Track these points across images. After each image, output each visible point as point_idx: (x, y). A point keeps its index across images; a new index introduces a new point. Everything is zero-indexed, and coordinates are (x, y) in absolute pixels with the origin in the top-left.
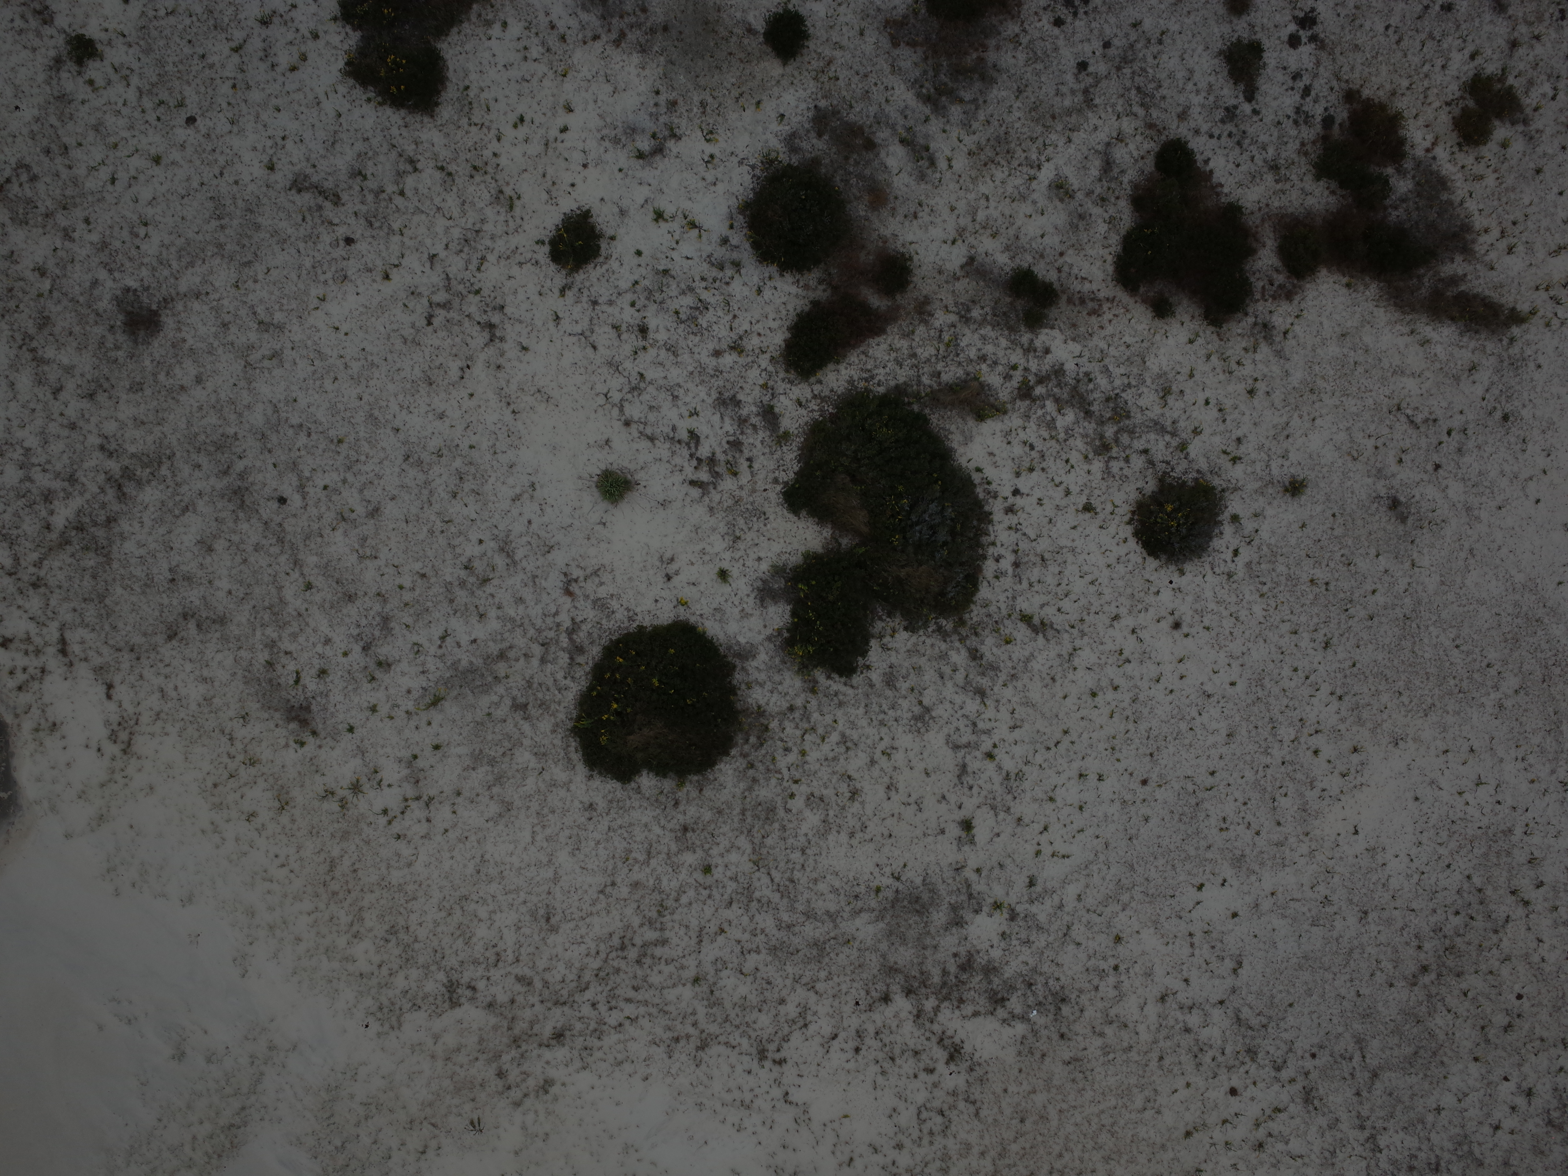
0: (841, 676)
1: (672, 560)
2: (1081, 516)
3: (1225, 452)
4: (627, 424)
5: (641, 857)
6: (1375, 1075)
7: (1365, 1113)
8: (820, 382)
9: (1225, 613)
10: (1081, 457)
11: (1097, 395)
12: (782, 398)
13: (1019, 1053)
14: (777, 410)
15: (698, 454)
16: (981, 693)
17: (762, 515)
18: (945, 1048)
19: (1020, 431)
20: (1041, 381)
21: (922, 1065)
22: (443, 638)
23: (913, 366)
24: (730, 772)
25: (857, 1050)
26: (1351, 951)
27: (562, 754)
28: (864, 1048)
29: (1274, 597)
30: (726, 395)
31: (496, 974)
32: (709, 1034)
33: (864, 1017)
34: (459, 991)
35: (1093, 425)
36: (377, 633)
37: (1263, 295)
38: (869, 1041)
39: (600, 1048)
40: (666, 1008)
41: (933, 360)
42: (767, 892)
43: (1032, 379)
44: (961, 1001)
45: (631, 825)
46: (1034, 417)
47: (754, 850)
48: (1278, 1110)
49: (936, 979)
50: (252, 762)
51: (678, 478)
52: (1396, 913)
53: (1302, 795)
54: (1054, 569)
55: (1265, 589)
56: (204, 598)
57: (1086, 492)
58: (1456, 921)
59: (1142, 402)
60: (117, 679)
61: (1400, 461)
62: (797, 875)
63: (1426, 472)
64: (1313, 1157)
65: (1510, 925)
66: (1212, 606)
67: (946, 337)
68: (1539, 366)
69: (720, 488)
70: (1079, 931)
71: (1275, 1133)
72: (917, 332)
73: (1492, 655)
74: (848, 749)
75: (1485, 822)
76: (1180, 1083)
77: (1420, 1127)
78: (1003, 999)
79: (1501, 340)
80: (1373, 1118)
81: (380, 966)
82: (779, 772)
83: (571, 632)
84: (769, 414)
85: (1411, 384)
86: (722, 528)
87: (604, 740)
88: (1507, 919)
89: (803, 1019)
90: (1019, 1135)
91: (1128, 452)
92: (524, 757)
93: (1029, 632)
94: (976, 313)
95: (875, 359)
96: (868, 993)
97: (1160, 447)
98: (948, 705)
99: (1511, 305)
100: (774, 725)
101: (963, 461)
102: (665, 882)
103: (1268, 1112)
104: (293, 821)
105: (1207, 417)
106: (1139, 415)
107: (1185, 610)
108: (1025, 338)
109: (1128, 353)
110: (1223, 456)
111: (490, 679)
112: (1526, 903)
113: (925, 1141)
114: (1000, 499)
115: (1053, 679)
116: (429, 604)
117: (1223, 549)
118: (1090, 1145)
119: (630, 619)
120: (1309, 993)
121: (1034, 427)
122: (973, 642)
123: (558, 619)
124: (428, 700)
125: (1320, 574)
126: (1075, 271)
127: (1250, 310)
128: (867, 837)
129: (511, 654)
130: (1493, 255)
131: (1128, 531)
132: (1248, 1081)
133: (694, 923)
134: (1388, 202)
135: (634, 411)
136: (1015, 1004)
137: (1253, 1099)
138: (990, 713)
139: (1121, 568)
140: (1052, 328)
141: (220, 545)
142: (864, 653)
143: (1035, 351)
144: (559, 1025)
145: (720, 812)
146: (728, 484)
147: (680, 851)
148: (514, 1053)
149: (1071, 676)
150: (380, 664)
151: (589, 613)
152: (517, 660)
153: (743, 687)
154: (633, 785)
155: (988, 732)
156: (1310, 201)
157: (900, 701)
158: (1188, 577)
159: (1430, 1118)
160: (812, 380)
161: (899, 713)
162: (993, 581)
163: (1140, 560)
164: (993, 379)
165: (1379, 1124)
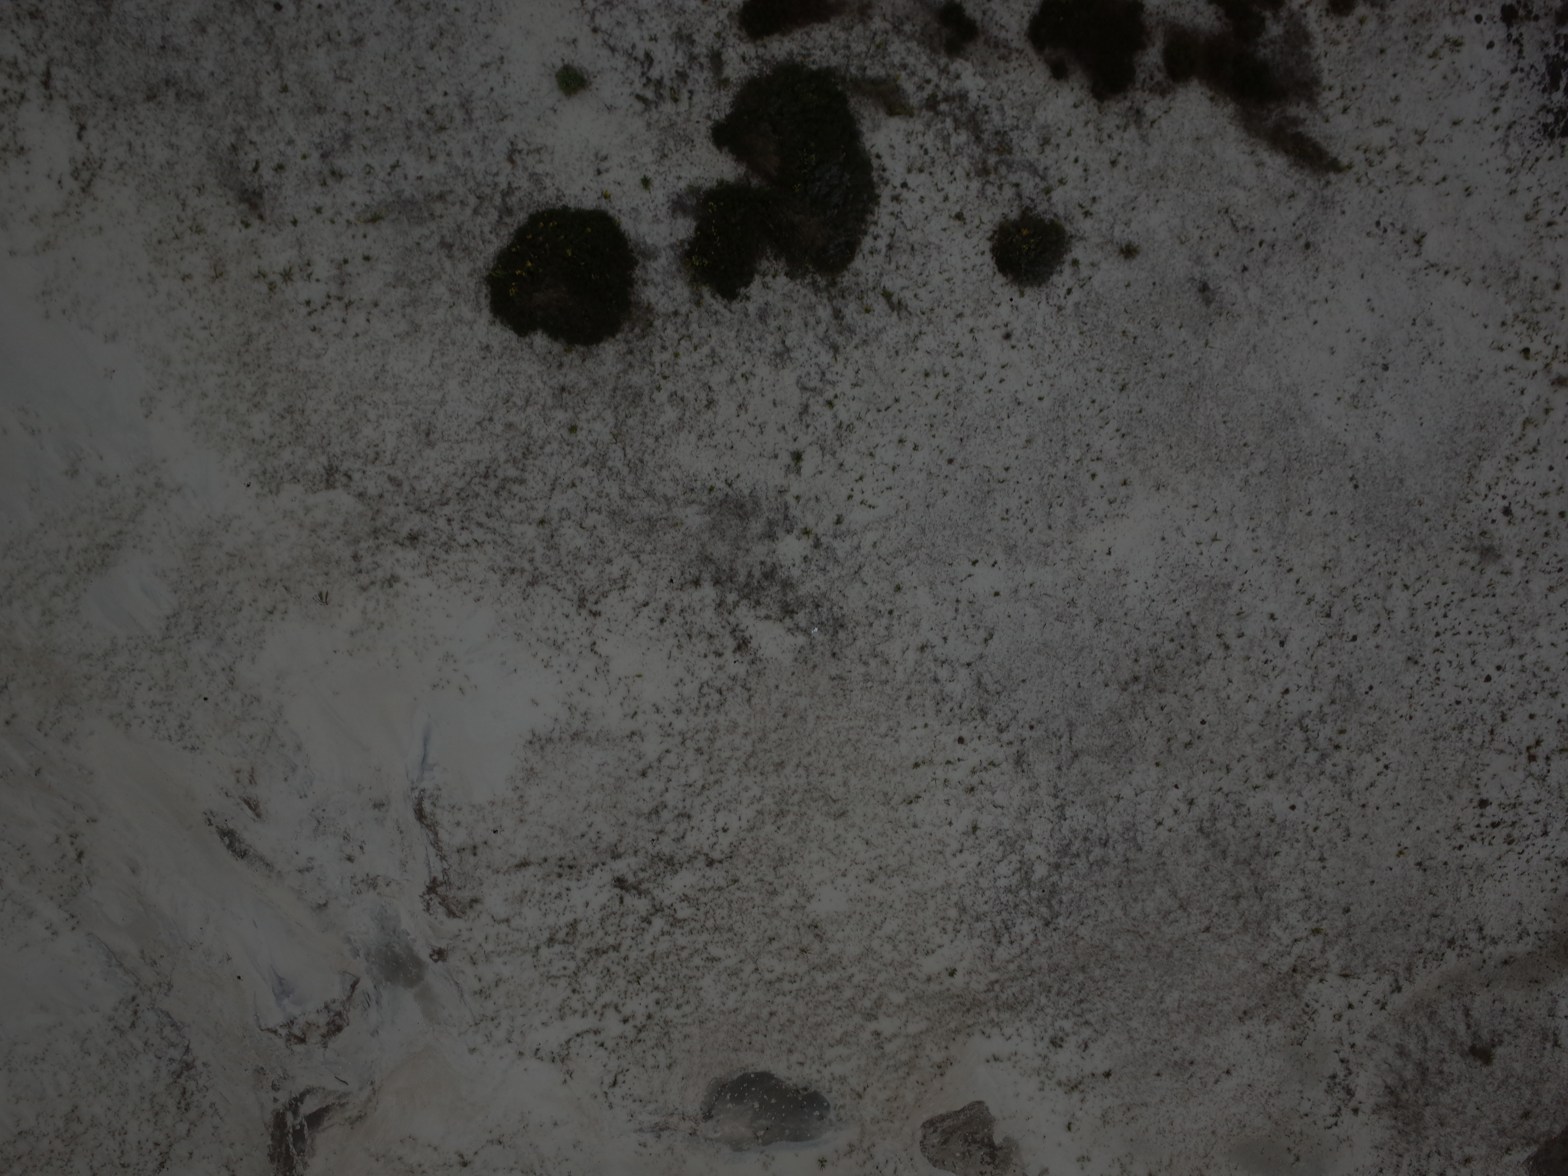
0: (724, 296)
1: (605, 158)
2: (952, 222)
3: (1081, 206)
4: (595, 30)
5: (520, 403)
6: (1076, 756)
7: (1061, 785)
8: (765, 47)
9: (1049, 339)
10: (964, 174)
11: (989, 126)
12: (730, 50)
13: (796, 660)
14: (724, 58)
15: (649, 75)
16: (835, 349)
17: (690, 142)
18: (735, 638)
19: (920, 135)
20: (947, 99)
21: (713, 648)
22: (393, 167)
23: (844, 56)
24: (612, 353)
25: (662, 621)
26: (1082, 648)
27: (473, 296)
28: (668, 620)
29: (1091, 337)
30: (685, 32)
31: (371, 470)
32: (541, 573)
33: (674, 594)
34: (337, 476)
35: (980, 150)
36: (337, 146)
37: (1143, 86)
38: (674, 616)
39: (446, 561)
40: (510, 540)
41: (863, 56)
42: (619, 465)
43: (940, 96)
44: (758, 603)
45: (518, 372)
46: (933, 129)
47: (616, 426)
48: (992, 764)
49: (742, 578)
50: (198, 230)
51: (627, 90)
52: (1125, 628)
53: (1073, 509)
54: (920, 259)
55: (1085, 328)
56: (188, 72)
57: (961, 203)
58: (1170, 647)
59: (1024, 144)
60: (91, 123)
61: (1217, 255)
62: (647, 457)
63: (1235, 270)
64: (1011, 810)
65: (1211, 661)
66: (1039, 329)
67: (878, 40)
68: (1343, 213)
69: (660, 109)
70: (867, 573)
71: (987, 782)
72: (855, 29)
73: (1250, 438)
74: (714, 363)
75: (1211, 573)
76: (920, 723)
77: (1100, 808)
78: (793, 612)
79: (1319, 180)
80: (1065, 791)
81: (271, 437)
82: (653, 365)
83: (506, 194)
84: (716, 60)
85: (1241, 195)
86: (654, 143)
87: (512, 292)
88: (1209, 657)
89: (622, 583)
90: (779, 727)
91: (1003, 181)
92: (440, 290)
93: (886, 308)
94: (907, 28)
95: (815, 41)
96: (683, 573)
97: (1029, 186)
98: (805, 352)
99: (1334, 155)
100: (658, 323)
101: (868, 145)
102: (535, 431)
103: (985, 764)
104: (223, 291)
105: (1073, 173)
106: (1019, 154)
107: (1017, 326)
108: (943, 61)
109: (1023, 100)
110: (1078, 208)
111: (426, 214)
112: (1227, 647)
113: (701, 712)
114: (890, 186)
115: (897, 353)
116: (389, 135)
117: (1060, 285)
118: (835, 752)
119: (558, 198)
120: (1040, 675)
121: (932, 137)
122: (839, 303)
123: (497, 179)
124: (368, 215)
125: (1132, 329)
126: (997, 17)
127: (1130, 95)
128: (713, 443)
129: (450, 198)
130: (1330, 111)
131: (986, 246)
132: (975, 735)
133: (551, 472)
134: (1260, 40)
135: (603, 21)
136: (801, 618)
137: (975, 750)
138: (838, 367)
139: (974, 276)
140: (967, 60)
141: (212, 30)
142: (747, 284)
143: (948, 73)
144: (416, 529)
145: (595, 384)
146: (668, 107)
147: (554, 407)
148: (371, 542)
149: (911, 354)
150: (333, 173)
151: (523, 182)
152: (453, 204)
153: (640, 282)
154: (527, 340)
155: (833, 384)
156: (1199, 20)
157: (767, 335)
158: (1026, 300)
159: (1110, 803)
160: (759, 42)
161: (764, 345)
162: (868, 255)
163: (991, 273)
164: (909, 86)
165: (1070, 797)
